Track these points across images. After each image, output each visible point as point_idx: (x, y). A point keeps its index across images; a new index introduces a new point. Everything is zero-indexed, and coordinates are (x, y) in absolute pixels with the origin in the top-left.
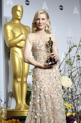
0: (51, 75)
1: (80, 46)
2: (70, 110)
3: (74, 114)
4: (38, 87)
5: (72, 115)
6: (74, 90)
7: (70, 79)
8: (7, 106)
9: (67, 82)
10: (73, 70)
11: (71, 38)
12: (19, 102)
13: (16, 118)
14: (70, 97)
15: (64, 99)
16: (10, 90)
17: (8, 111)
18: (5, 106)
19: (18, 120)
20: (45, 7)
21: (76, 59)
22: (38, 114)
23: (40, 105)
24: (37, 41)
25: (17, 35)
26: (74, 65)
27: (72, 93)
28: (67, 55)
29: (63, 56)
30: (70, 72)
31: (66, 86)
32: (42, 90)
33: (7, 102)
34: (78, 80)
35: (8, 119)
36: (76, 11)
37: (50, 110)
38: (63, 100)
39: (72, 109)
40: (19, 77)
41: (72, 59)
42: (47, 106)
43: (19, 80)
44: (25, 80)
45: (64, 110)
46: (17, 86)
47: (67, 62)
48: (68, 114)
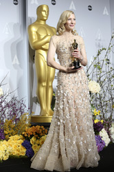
0: (76, 79)
1: (109, 49)
2: (98, 117)
3: (102, 121)
4: (62, 92)
5: (100, 123)
6: (103, 96)
7: (98, 84)
8: (31, 112)
9: (95, 87)
10: (102, 74)
11: (100, 40)
12: (44, 107)
13: (40, 124)
14: (98, 103)
15: (92, 105)
16: (35, 95)
17: (32, 118)
18: (29, 112)
19: (42, 127)
20: (72, 7)
21: (105, 62)
22: (61, 121)
23: (64, 111)
24: (61, 44)
25: (42, 37)
26: (104, 69)
27: (100, 99)
28: (95, 58)
29: (92, 60)
30: (98, 76)
31: (94, 91)
32: (66, 95)
33: (31, 108)
34: (107, 85)
35: (32, 126)
36: (106, 12)
37: (74, 116)
38: (90, 106)
39: (100, 116)
40: (44, 81)
41: (101, 62)
42: (70, 112)
43: (44, 84)
44: (50, 85)
45: (91, 116)
46: (42, 90)
47: (95, 66)
48: (96, 121)
